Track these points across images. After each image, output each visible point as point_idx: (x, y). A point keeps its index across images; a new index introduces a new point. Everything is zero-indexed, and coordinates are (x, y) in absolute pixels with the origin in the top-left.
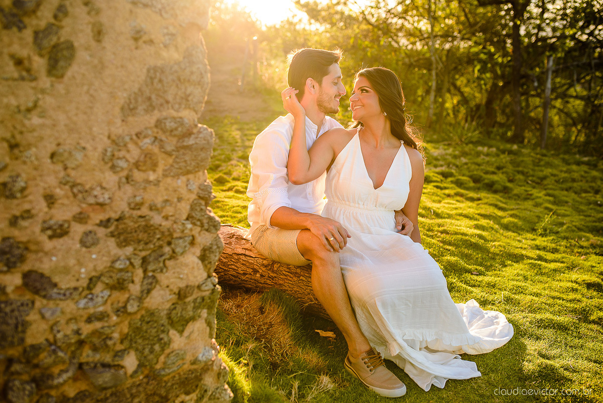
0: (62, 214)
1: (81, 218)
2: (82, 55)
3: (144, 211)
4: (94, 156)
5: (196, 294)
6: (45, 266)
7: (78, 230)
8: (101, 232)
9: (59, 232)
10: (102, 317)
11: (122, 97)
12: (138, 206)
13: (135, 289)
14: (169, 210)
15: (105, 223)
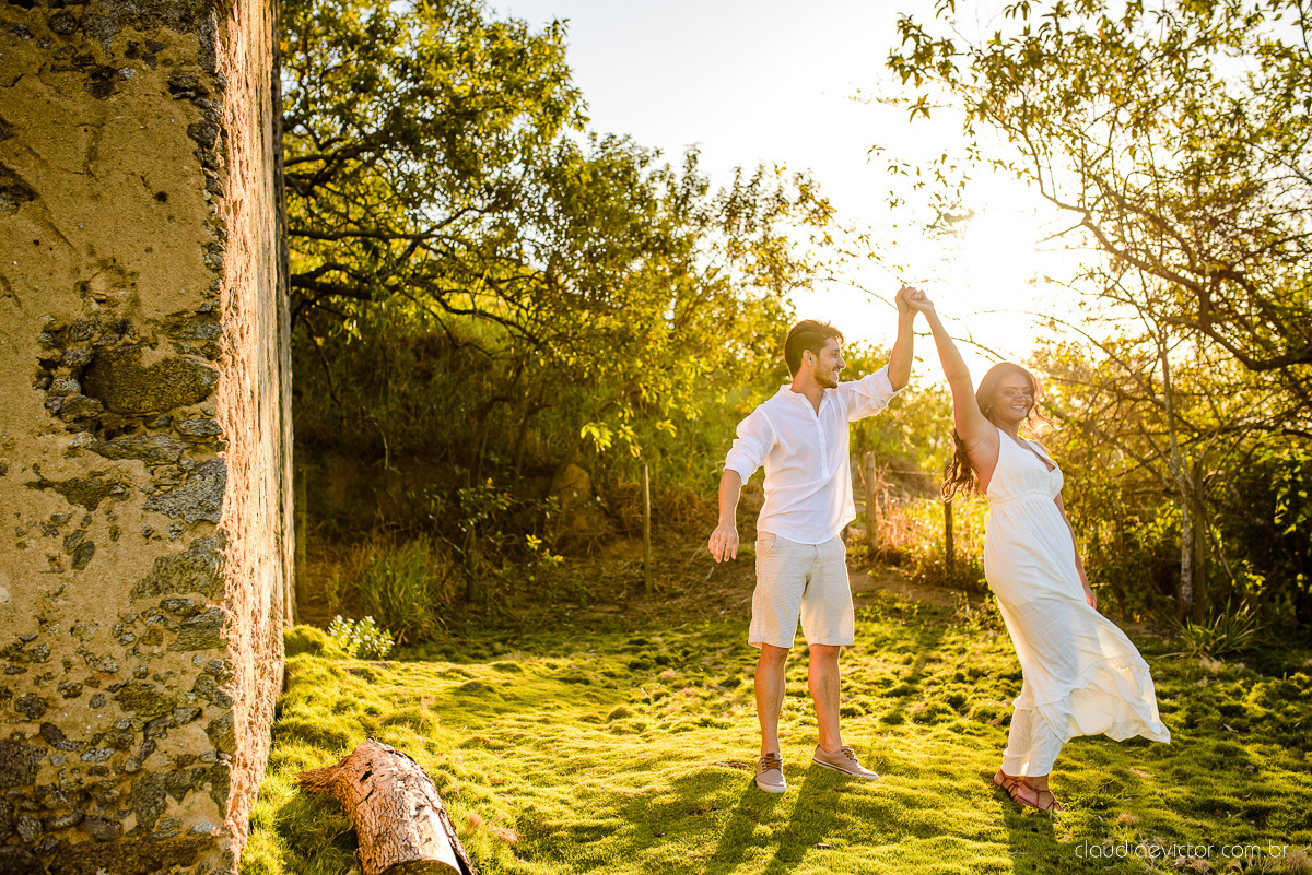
0: (76, 678)
1: (93, 683)
2: (100, 551)
3: (149, 680)
4: (105, 631)
5: (196, 765)
6: (57, 719)
7: (89, 692)
8: (109, 695)
9: (73, 693)
10: (102, 772)
11: (132, 583)
12: (144, 675)
13: (135, 750)
14: (172, 681)
15: (111, 689)
